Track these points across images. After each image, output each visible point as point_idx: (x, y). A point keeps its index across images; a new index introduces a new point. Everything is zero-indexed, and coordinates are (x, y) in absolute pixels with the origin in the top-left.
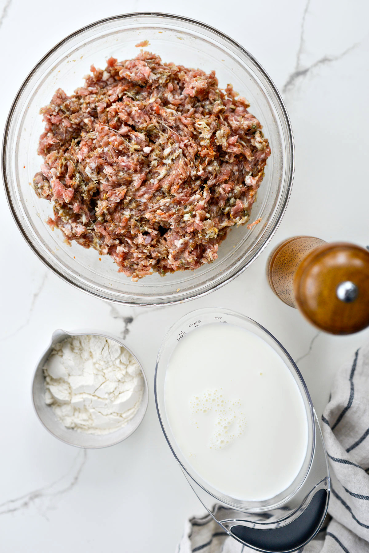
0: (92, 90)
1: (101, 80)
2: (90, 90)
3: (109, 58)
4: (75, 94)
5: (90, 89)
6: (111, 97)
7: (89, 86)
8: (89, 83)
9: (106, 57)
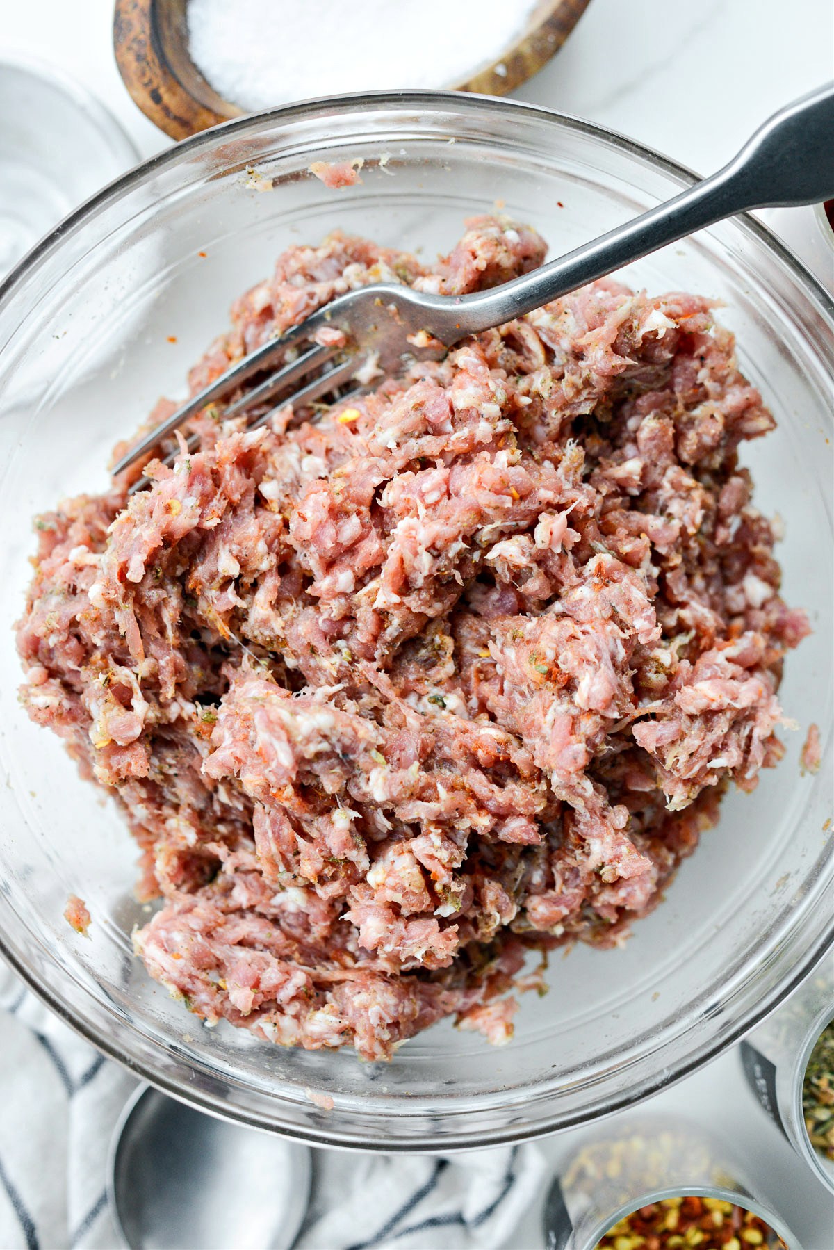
0: (729, 527)
1: (750, 572)
2: (730, 520)
3: (812, 624)
4: (738, 468)
5: (735, 522)
6: (684, 578)
7: (746, 522)
8: (755, 528)
9: (817, 616)
